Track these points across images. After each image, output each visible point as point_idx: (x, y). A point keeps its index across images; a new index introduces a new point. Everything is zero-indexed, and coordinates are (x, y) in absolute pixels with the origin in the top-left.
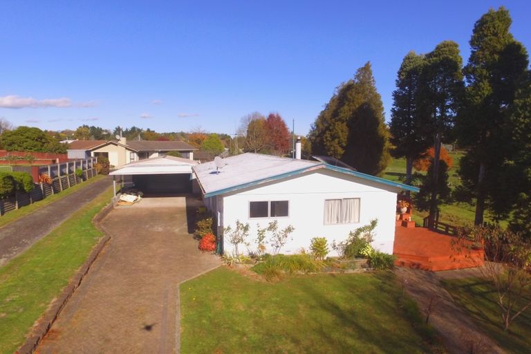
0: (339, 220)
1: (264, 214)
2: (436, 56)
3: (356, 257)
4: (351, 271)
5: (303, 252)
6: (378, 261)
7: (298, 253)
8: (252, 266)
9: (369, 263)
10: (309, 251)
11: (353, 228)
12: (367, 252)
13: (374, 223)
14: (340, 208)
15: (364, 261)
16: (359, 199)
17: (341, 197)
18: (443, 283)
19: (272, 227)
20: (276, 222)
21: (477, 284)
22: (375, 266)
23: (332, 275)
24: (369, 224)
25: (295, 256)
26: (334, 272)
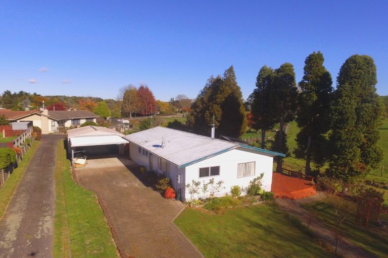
0: (245, 175)
1: (207, 175)
2: (281, 72)
3: (255, 195)
4: (255, 204)
5: (227, 195)
6: (266, 196)
7: (224, 196)
8: (203, 206)
9: (262, 197)
10: (230, 194)
11: (252, 178)
12: (261, 192)
13: (262, 175)
14: (245, 168)
15: (259, 197)
16: (255, 162)
17: (246, 162)
18: (302, 206)
19: (211, 182)
20: (213, 179)
21: (318, 205)
22: (266, 199)
23: (246, 207)
24: (260, 176)
25: (223, 198)
26: (246, 205)
